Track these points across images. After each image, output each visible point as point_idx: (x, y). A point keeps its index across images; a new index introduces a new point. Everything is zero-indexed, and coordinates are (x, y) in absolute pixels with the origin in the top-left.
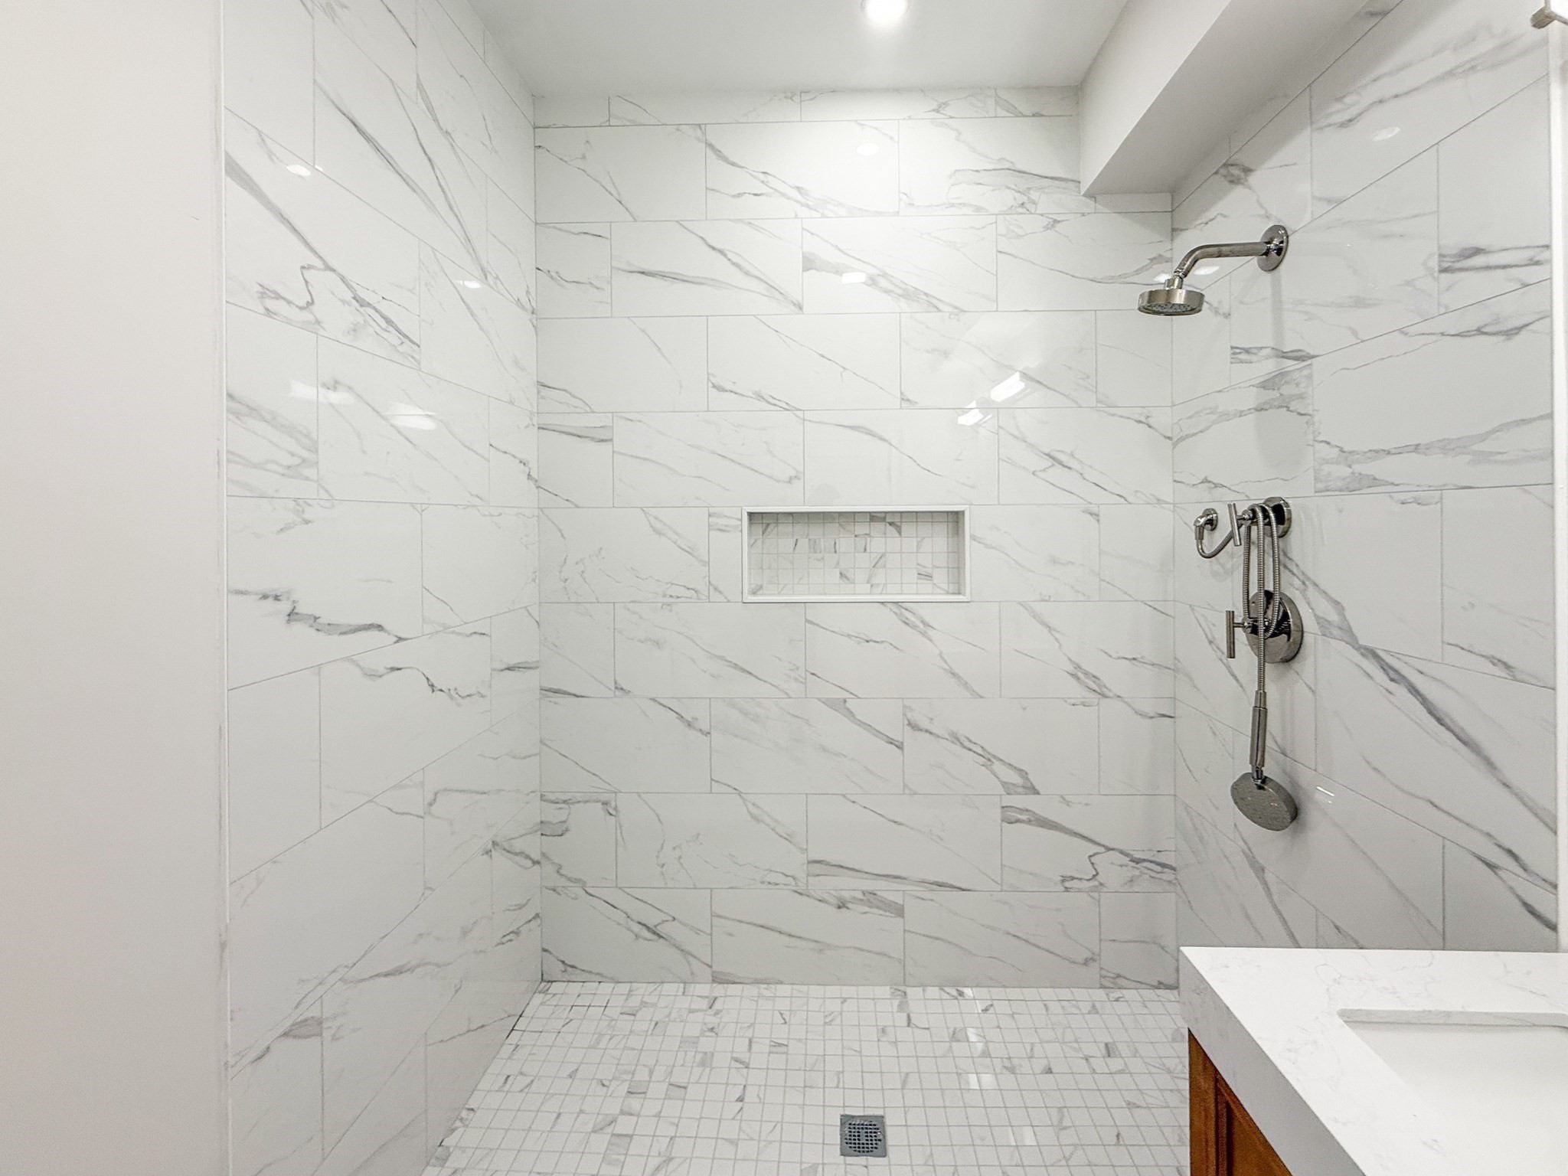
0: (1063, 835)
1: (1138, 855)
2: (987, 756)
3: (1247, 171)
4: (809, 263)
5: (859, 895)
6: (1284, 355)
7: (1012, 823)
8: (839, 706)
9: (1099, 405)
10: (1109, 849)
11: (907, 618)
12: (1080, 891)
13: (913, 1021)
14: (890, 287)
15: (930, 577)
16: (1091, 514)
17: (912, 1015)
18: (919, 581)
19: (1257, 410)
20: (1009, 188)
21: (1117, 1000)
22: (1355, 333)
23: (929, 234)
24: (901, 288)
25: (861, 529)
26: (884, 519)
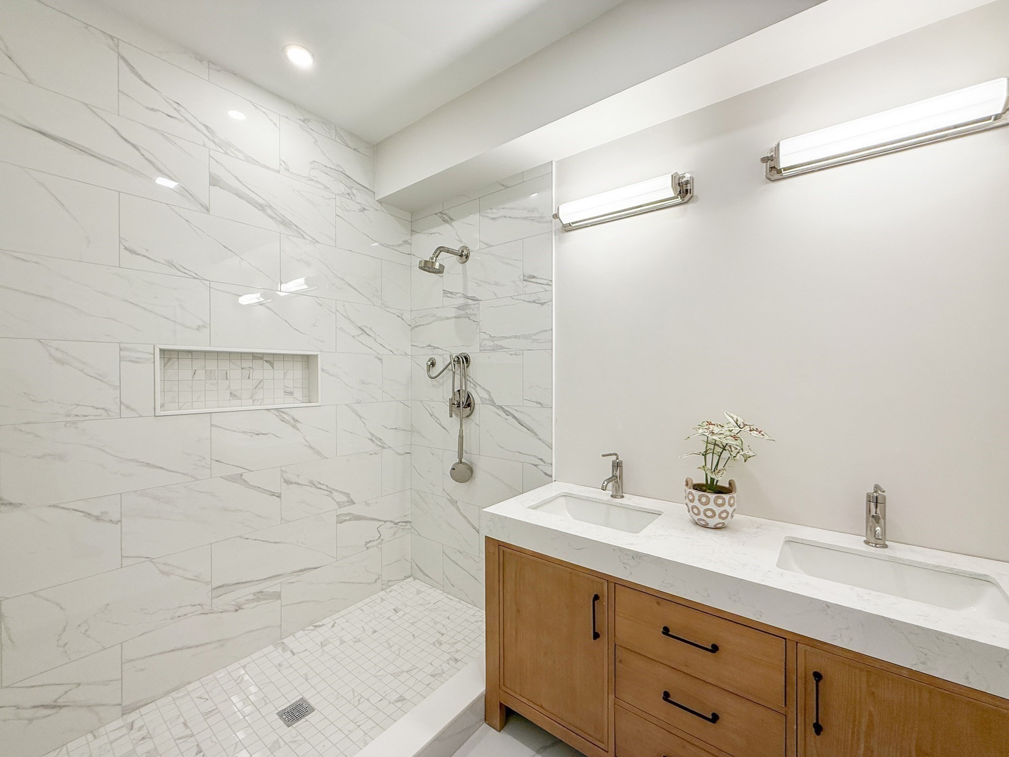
0: (366, 521)
1: (397, 521)
2: (329, 490)
3: (452, 219)
4: (214, 181)
5: (251, 597)
6: (468, 298)
7: (342, 523)
8: (238, 479)
9: (382, 306)
10: (385, 522)
11: (284, 418)
12: (373, 546)
13: (295, 651)
14: (274, 215)
15: (292, 393)
16: (379, 359)
17: (293, 650)
18: (285, 396)
19: (455, 317)
20: (342, 183)
21: (390, 592)
22: (495, 295)
23: (298, 191)
24: (280, 218)
25: (247, 364)
26: (262, 358)
